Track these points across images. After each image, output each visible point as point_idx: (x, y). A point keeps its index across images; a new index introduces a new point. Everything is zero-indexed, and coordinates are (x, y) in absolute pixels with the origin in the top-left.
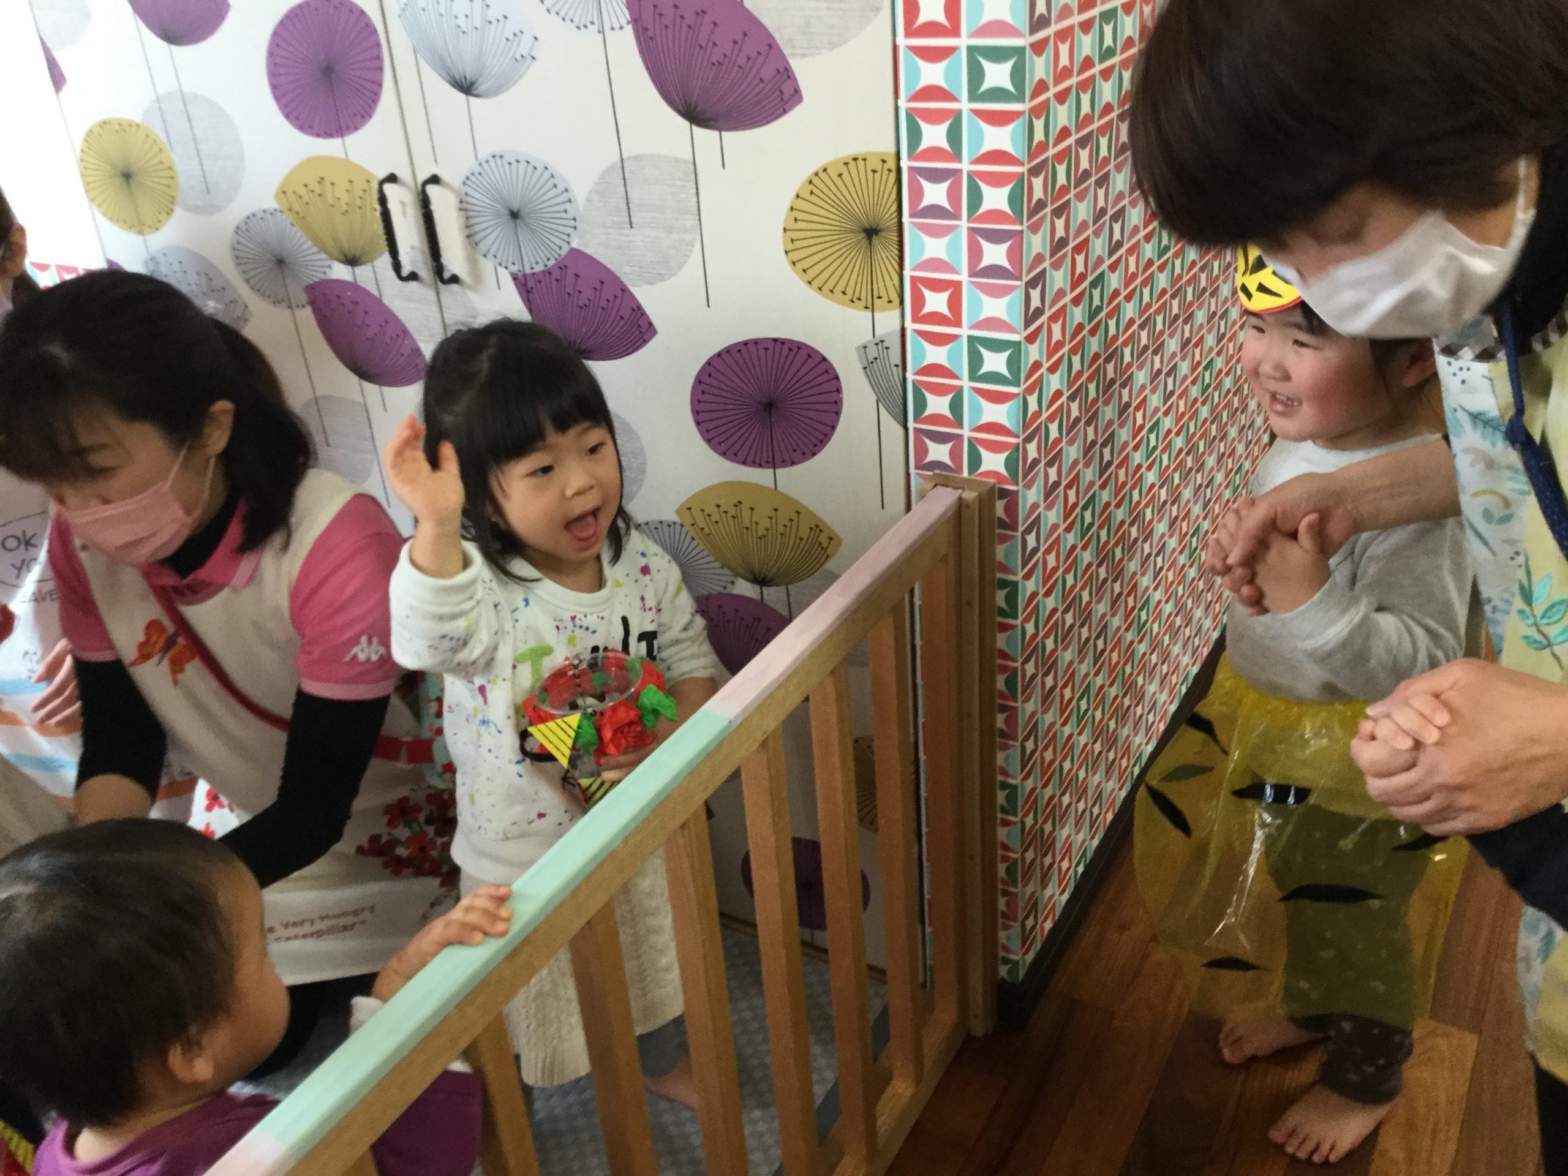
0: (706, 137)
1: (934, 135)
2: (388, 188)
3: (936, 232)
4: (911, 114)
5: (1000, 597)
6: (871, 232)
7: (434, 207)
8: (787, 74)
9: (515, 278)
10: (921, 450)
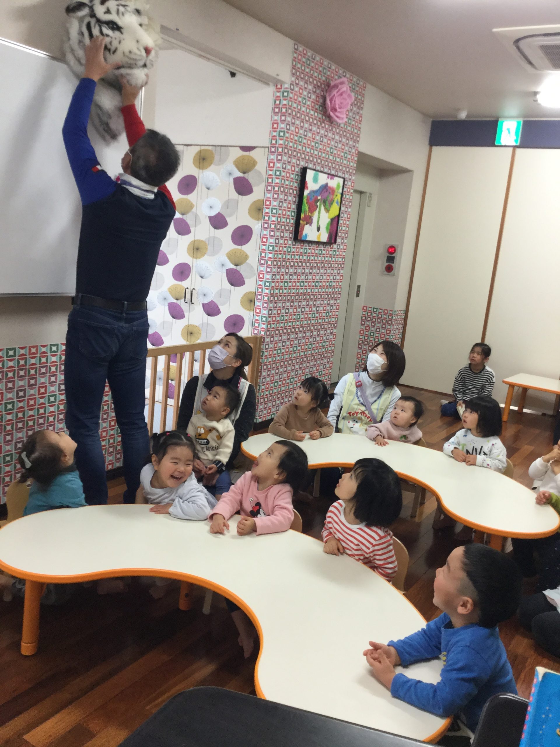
0: (233, 287)
1: (260, 290)
2: (187, 289)
3: (259, 302)
4: (258, 287)
5: (261, 354)
6: (251, 301)
7: (193, 293)
8: (244, 281)
9: (202, 304)
10: (254, 331)
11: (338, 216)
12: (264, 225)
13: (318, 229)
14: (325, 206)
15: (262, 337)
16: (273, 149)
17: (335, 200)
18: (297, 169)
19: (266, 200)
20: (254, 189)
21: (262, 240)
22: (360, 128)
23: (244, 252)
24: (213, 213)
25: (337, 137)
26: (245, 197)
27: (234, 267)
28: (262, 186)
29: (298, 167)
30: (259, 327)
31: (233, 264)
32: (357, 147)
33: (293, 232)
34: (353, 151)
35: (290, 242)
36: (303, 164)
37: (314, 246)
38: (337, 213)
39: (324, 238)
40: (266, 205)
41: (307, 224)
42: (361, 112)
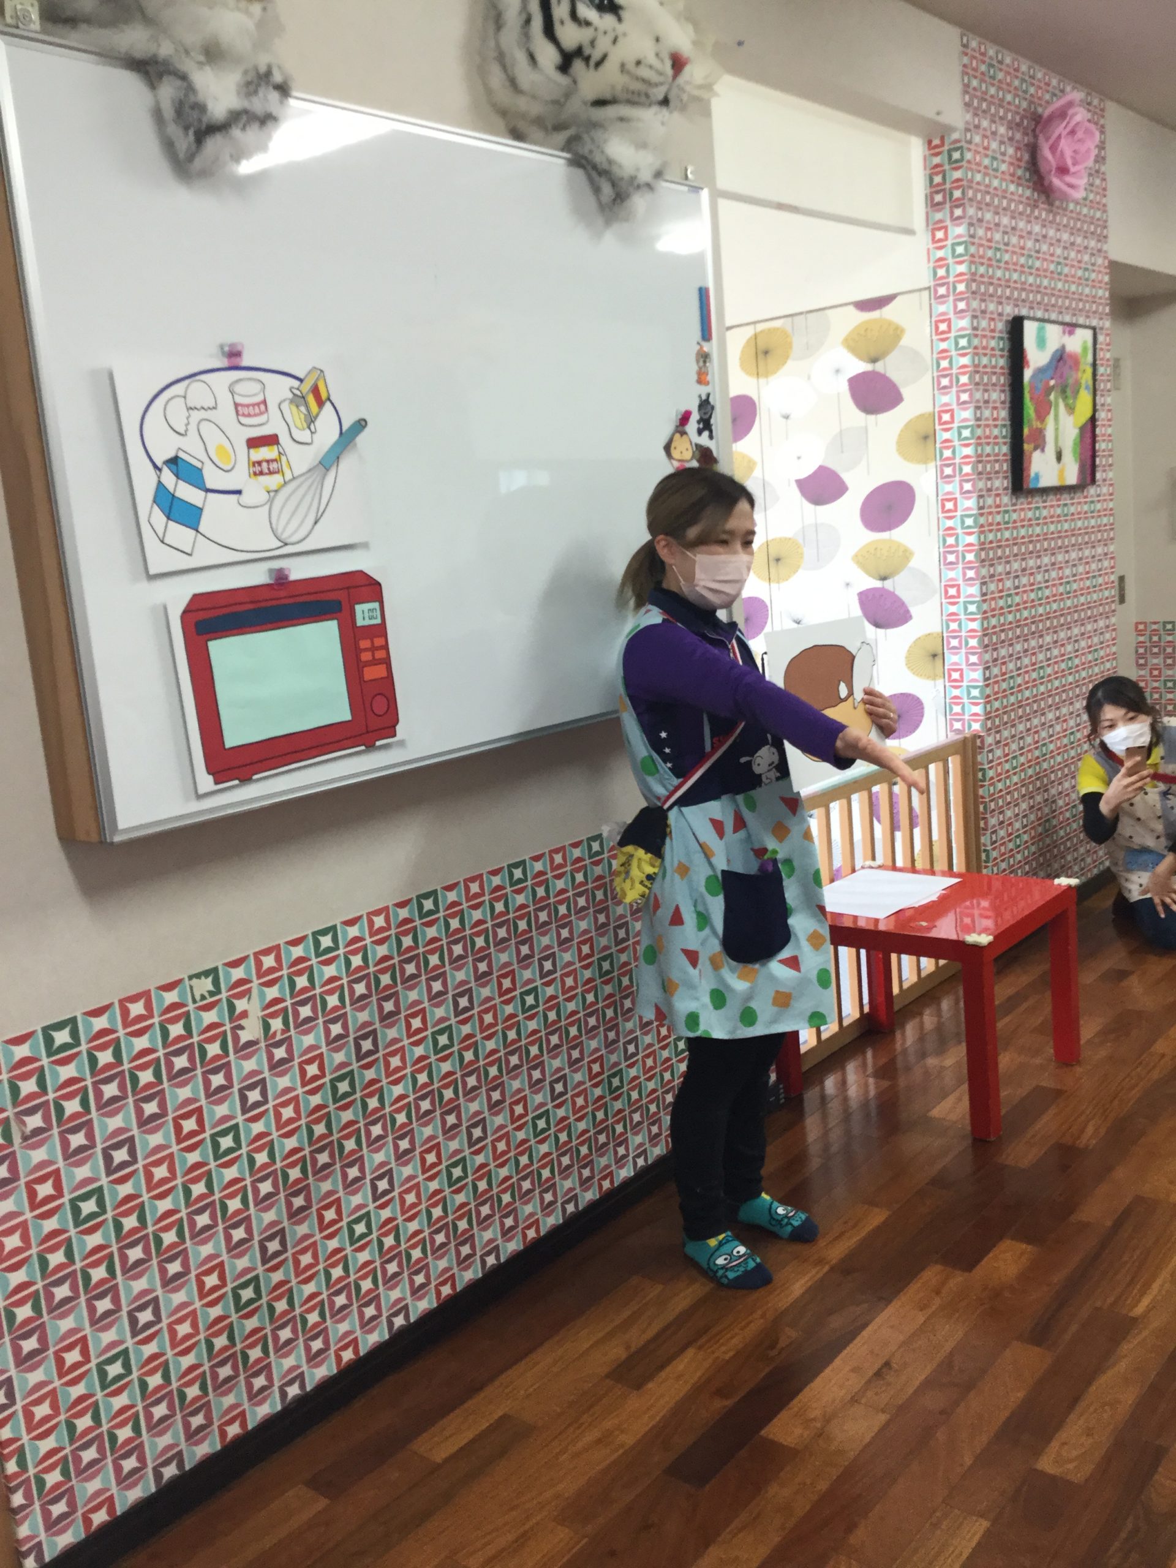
0: (880, 631)
1: (954, 626)
3: (955, 654)
4: (947, 620)
5: (980, 775)
6: (934, 656)
8: (907, 611)
10: (952, 725)
11: (1093, 420)
12: (942, 471)
13: (1059, 457)
14: (1065, 398)
15: (976, 737)
16: (942, 291)
17: (1083, 382)
18: (1000, 326)
19: (940, 412)
20: (905, 392)
21: (943, 506)
22: (1104, 205)
23: (899, 545)
24: (806, 470)
25: (1065, 236)
26: (883, 417)
27: (878, 584)
28: (926, 381)
29: (1001, 320)
30: (963, 714)
31: (874, 578)
32: (1106, 252)
33: (1009, 474)
34: (1100, 261)
35: (1006, 499)
36: (1010, 311)
37: (1052, 500)
38: (1088, 414)
39: (1072, 477)
40: (941, 424)
41: (1035, 449)
42: (1103, 169)
